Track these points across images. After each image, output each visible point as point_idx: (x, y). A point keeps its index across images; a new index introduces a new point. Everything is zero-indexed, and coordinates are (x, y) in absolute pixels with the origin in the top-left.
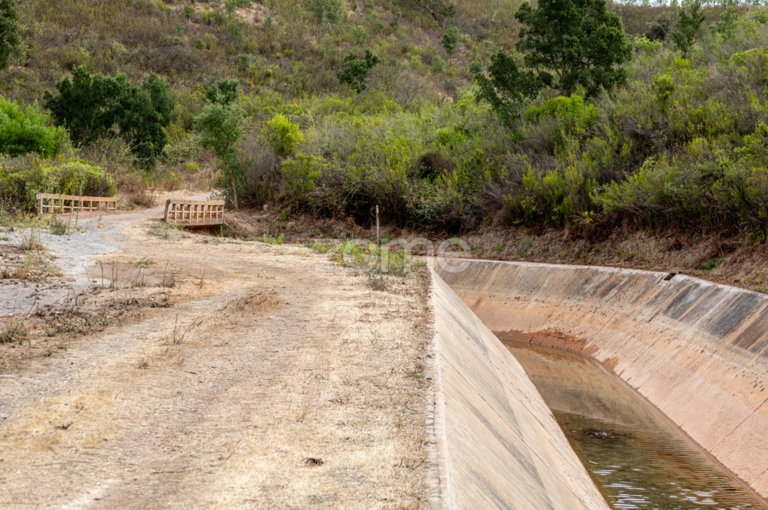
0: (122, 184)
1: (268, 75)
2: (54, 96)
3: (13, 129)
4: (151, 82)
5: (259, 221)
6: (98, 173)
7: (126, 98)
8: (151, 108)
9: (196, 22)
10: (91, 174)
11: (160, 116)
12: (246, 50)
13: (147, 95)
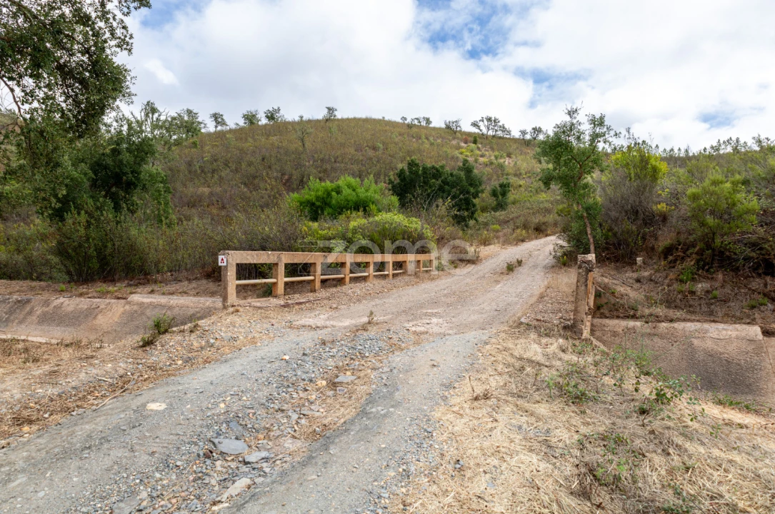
0: (442, 238)
1: (520, 186)
2: (395, 182)
3: (349, 198)
4: (464, 165)
5: (638, 281)
6: (414, 226)
7: (446, 179)
8: (465, 183)
9: (480, 165)
10: (406, 226)
11: (472, 190)
12: (507, 174)
13: (462, 174)
